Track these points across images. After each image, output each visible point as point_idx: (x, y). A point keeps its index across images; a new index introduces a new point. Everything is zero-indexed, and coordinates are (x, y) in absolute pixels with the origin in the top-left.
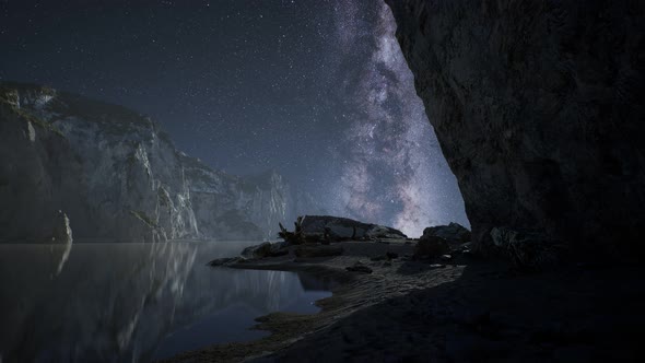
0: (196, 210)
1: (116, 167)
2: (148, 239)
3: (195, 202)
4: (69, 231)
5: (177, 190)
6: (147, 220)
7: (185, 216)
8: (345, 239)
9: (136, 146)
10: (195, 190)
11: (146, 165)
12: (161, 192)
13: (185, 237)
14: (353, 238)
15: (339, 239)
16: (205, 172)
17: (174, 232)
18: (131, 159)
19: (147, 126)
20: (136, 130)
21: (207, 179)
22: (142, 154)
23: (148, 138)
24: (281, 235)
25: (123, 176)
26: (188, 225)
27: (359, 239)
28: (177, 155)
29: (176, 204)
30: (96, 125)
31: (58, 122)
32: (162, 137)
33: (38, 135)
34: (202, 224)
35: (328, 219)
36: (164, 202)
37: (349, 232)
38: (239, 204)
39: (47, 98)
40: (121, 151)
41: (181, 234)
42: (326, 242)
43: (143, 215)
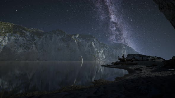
0: (104, 54)
1: (89, 46)
2: (95, 60)
3: (104, 52)
4: (82, 59)
5: (100, 50)
6: (95, 56)
7: (102, 55)
8: (140, 60)
9: (92, 42)
10: (104, 50)
11: (94, 46)
12: (97, 51)
13: (102, 60)
14: (142, 60)
15: (137, 60)
16: (106, 46)
17: (100, 59)
18: (91, 45)
19: (93, 38)
20: (91, 39)
21: (106, 47)
22: (93, 44)
23: (94, 40)
24: (119, 59)
25: (90, 48)
26: (103, 58)
27: (144, 60)
28: (99, 43)
29: (100, 53)
30: (85, 39)
31: (79, 40)
32: (97, 40)
33: (77, 43)
34: (106, 57)
35: (134, 55)
36: (98, 53)
37: (141, 58)
38: (114, 52)
39: (78, 36)
40: (89, 43)
41: (102, 59)
42: (132, 61)
43: (94, 55)
